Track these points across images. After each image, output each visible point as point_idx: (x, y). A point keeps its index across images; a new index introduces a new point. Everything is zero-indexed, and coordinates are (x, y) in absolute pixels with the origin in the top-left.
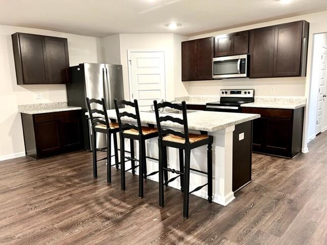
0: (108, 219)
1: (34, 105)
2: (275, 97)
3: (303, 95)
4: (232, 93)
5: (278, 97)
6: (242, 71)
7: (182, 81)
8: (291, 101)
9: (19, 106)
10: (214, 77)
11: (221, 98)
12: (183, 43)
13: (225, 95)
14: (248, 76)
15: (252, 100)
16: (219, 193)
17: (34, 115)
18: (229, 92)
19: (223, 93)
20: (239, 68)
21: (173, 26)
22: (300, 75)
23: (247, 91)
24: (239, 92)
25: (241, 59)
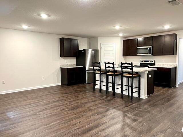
0: (106, 100)
1: (65, 65)
2: (163, 63)
3: (176, 63)
4: (145, 61)
5: (165, 64)
6: (150, 53)
7: (123, 56)
8: (170, 65)
9: (60, 65)
10: (137, 55)
11: (140, 64)
12: (123, 40)
13: (142, 62)
14: (152, 54)
15: (154, 64)
16: (142, 95)
17: (68, 68)
18: (144, 61)
19: (141, 61)
20: (148, 51)
21: (121, 35)
22: (173, 55)
23: (152, 61)
24: (148, 61)
25: (149, 48)
